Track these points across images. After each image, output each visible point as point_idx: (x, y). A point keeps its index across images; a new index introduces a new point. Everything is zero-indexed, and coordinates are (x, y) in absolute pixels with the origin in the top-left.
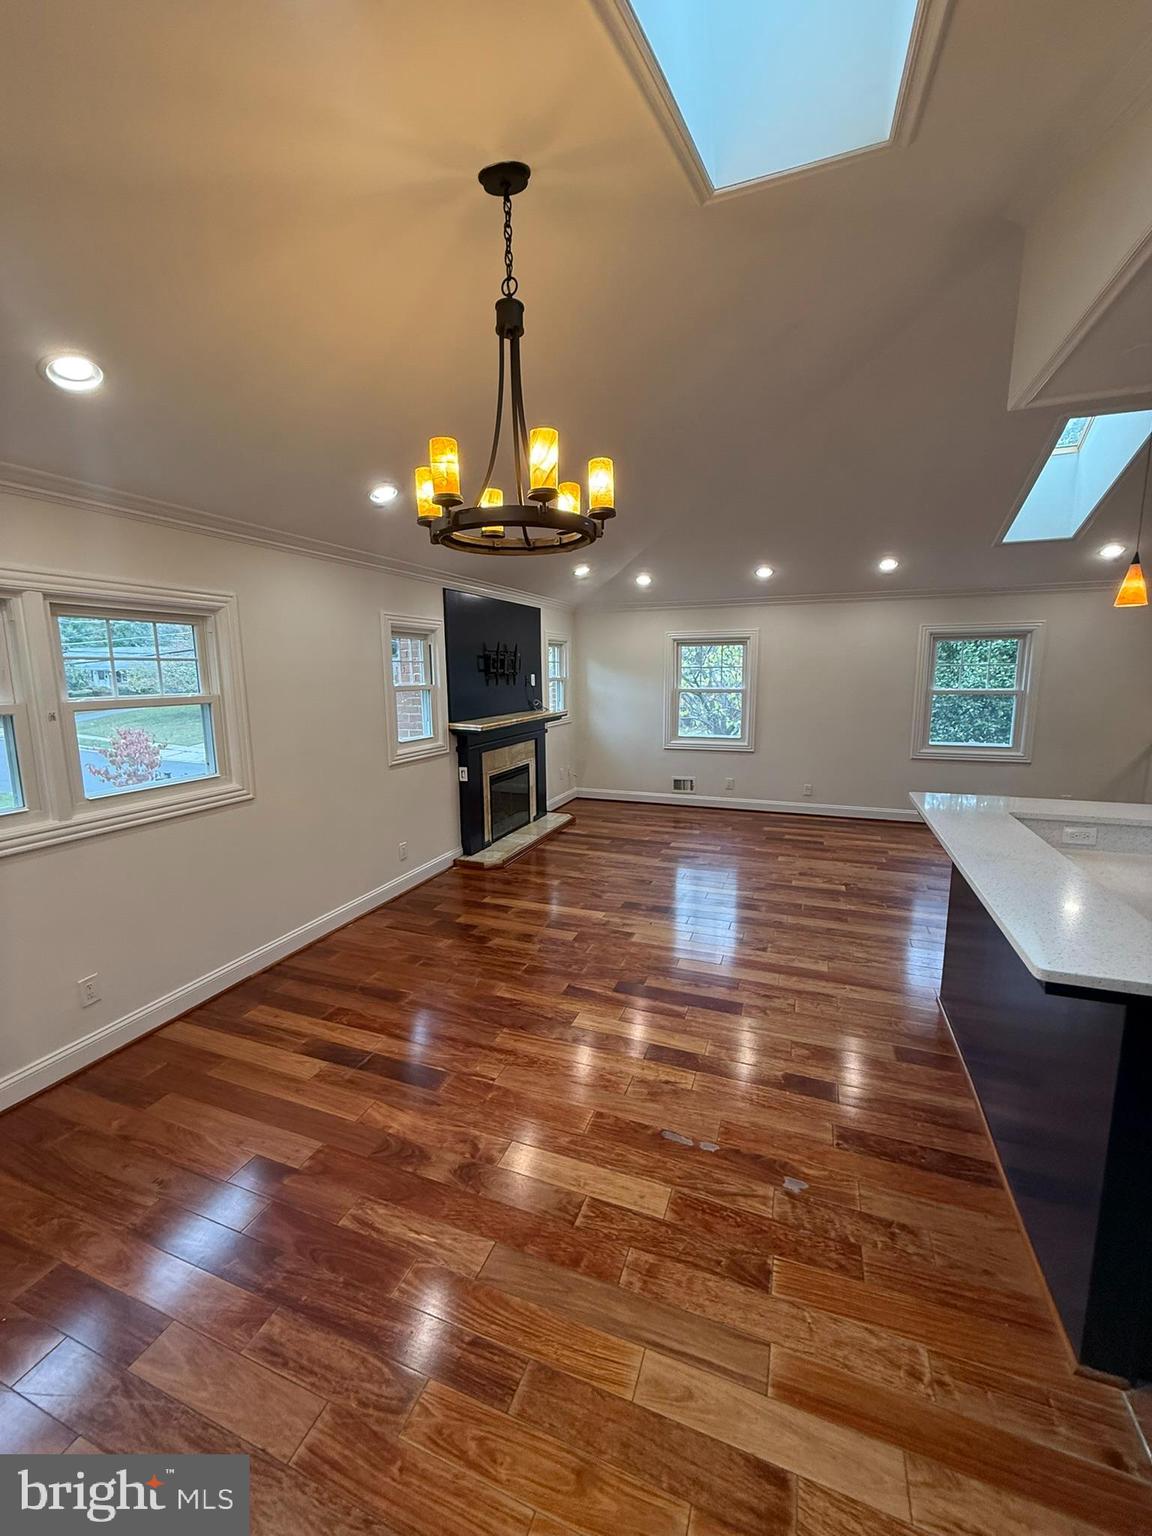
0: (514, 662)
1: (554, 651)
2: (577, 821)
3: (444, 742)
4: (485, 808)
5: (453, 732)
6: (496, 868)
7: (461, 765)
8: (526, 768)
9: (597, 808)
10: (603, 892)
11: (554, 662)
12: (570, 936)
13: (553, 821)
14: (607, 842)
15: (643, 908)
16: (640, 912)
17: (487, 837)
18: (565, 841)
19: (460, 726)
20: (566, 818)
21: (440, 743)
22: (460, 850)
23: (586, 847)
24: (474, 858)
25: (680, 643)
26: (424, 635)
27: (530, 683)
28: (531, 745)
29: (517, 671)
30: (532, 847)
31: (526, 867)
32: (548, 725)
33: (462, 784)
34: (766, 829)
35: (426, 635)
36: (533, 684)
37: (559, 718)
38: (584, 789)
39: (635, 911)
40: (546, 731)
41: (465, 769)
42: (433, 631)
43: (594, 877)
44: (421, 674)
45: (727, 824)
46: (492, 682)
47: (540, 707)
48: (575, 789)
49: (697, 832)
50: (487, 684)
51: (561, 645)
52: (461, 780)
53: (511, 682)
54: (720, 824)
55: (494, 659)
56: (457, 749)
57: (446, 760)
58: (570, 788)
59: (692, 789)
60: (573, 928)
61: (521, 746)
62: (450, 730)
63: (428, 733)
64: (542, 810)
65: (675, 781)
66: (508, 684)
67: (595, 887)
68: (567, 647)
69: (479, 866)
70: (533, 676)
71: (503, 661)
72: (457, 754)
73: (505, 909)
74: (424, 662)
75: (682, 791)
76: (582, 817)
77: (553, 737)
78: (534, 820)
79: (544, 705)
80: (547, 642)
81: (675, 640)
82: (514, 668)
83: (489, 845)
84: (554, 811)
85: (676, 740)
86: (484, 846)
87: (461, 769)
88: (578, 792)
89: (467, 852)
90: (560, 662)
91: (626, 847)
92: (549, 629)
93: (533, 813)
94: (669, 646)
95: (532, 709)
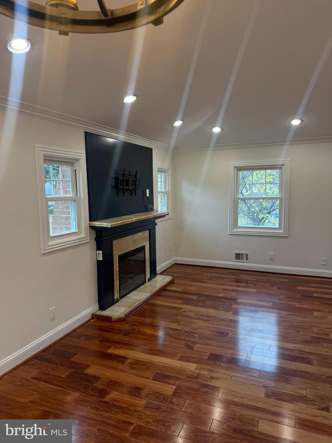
0: (135, 182)
1: (161, 175)
2: (176, 281)
3: (86, 235)
4: (115, 276)
5: (92, 228)
6: (120, 320)
7: (98, 249)
8: (143, 248)
9: (189, 270)
10: (194, 343)
11: (161, 182)
12: (169, 389)
13: (161, 281)
14: (195, 297)
15: (225, 360)
16: (223, 365)
17: (116, 296)
18: (168, 297)
19: (97, 224)
20: (168, 279)
21: (83, 235)
22: (97, 306)
23: (181, 302)
24: (106, 313)
25: (239, 169)
26: (71, 162)
27: (146, 194)
28: (146, 233)
29: (137, 187)
30: (146, 302)
31: (141, 319)
32: (157, 221)
33: (98, 262)
34: (300, 288)
35: (73, 163)
36: (148, 195)
37: (164, 216)
38: (179, 258)
39: (218, 363)
40: (156, 224)
41: (101, 252)
42: (78, 160)
43: (187, 329)
44: (70, 189)
45: (273, 284)
46: (121, 194)
47: (152, 209)
48: (174, 258)
49: (254, 290)
50: (118, 196)
51: (165, 172)
52: (98, 259)
53: (133, 194)
54: (268, 285)
55: (121, 180)
56: (96, 239)
57: (88, 247)
58: (171, 258)
59: (247, 259)
60: (172, 381)
61: (140, 235)
62: (90, 227)
63: (74, 229)
64: (154, 273)
65: (236, 254)
66: (131, 195)
67: (187, 339)
68: (170, 172)
69: (108, 319)
70: (148, 190)
71: (127, 181)
72: (95, 242)
73: (122, 359)
74: (72, 181)
75: (241, 261)
76: (179, 277)
77: (160, 228)
78: (149, 281)
79: (155, 208)
80: (157, 170)
81: (235, 167)
82: (135, 185)
83: (117, 301)
84: (161, 274)
85: (236, 229)
86: (113, 302)
87: (98, 252)
88: (176, 260)
89: (102, 307)
90: (165, 182)
91: (208, 302)
92: (157, 162)
93: (148, 275)
94: (232, 170)
95: (147, 211)
